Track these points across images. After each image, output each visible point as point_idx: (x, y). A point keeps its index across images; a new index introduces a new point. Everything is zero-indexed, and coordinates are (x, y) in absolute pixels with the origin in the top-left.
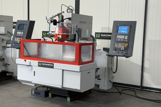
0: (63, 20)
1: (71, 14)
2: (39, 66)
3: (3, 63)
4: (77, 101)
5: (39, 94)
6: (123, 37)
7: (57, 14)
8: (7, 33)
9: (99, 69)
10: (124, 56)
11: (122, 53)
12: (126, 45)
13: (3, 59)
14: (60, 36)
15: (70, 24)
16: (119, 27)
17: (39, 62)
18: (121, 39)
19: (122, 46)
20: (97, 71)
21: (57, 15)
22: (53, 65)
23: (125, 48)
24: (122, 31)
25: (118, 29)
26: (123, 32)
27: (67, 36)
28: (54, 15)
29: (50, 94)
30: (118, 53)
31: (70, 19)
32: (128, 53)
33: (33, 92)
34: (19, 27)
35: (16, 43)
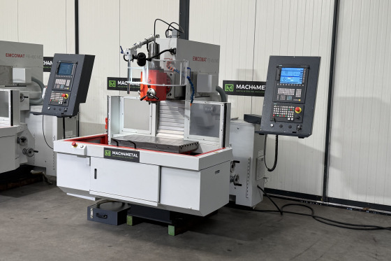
0: (157, 55)
1: (175, 40)
3: (24, 147)
5: (105, 216)
6: (290, 92)
7: (143, 40)
8: (30, 81)
9: (238, 162)
10: (294, 134)
11: (290, 127)
12: (298, 111)
13: (24, 140)
14: (153, 91)
15: (173, 63)
16: (283, 69)
18: (286, 96)
19: (288, 113)
20: (233, 167)
21: (144, 43)
22: (138, 155)
23: (296, 116)
24: (289, 78)
25: (280, 75)
26: (292, 80)
27: (168, 89)
28: (138, 43)
29: (130, 219)
30: (281, 126)
31: (172, 51)
32: (303, 128)
33: (92, 213)
34: (59, 69)
35: (54, 104)
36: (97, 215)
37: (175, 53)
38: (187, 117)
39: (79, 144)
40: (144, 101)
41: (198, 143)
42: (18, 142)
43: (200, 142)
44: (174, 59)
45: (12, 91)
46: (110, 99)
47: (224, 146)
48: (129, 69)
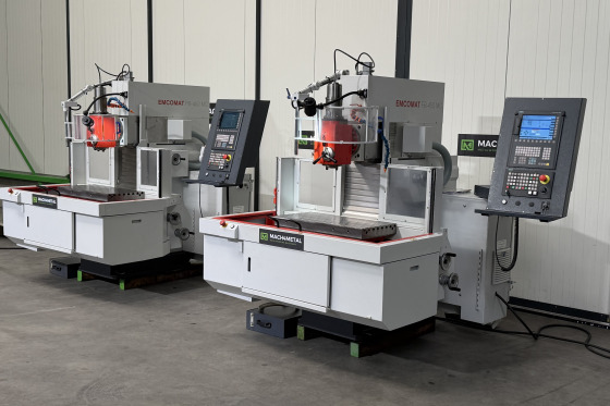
0: (338, 100)
1: (365, 77)
2: (261, 242)
3: (177, 227)
4: (382, 356)
5: (268, 325)
6: (533, 152)
7: (323, 79)
8: (190, 138)
9: (454, 255)
10: (536, 216)
11: (532, 205)
12: (545, 180)
13: (175, 217)
14: (330, 150)
15: (362, 111)
16: (525, 117)
17: (261, 230)
18: (528, 158)
19: (529, 183)
20: (445, 262)
21: (323, 84)
22: (303, 241)
23: (542, 188)
24: (533, 131)
25: (520, 127)
27: (354, 149)
28: (315, 84)
29: (301, 330)
30: (518, 204)
31: (361, 94)
32: (551, 207)
33: (252, 320)
34: (221, 120)
35: (212, 169)
36: (258, 322)
37: (365, 97)
38: (383, 188)
39: (230, 224)
40: (319, 165)
41: (395, 225)
42: (168, 220)
43: (399, 224)
44: (364, 105)
45: (160, 151)
46: (280, 162)
47: (431, 232)
48: (297, 121)
